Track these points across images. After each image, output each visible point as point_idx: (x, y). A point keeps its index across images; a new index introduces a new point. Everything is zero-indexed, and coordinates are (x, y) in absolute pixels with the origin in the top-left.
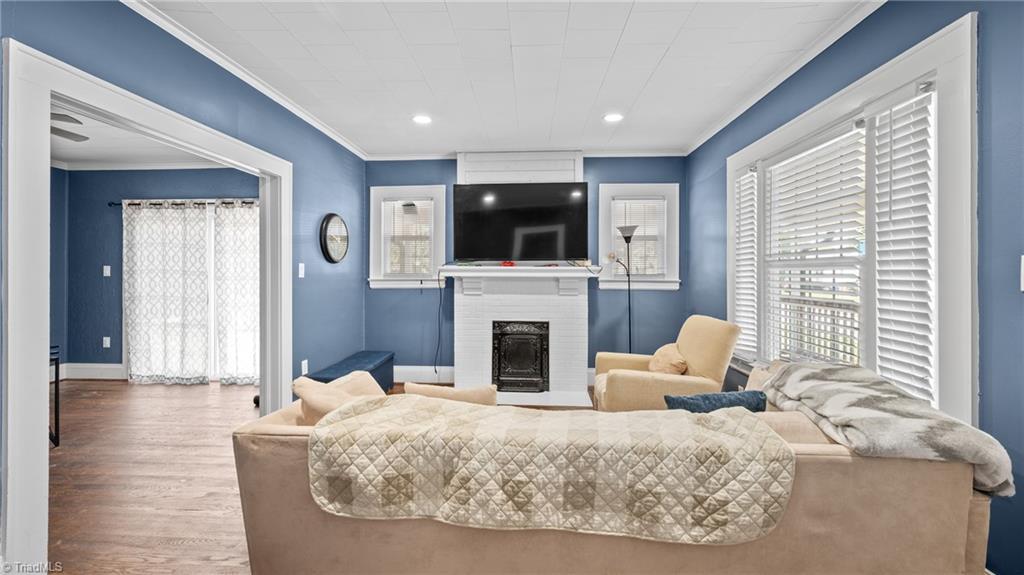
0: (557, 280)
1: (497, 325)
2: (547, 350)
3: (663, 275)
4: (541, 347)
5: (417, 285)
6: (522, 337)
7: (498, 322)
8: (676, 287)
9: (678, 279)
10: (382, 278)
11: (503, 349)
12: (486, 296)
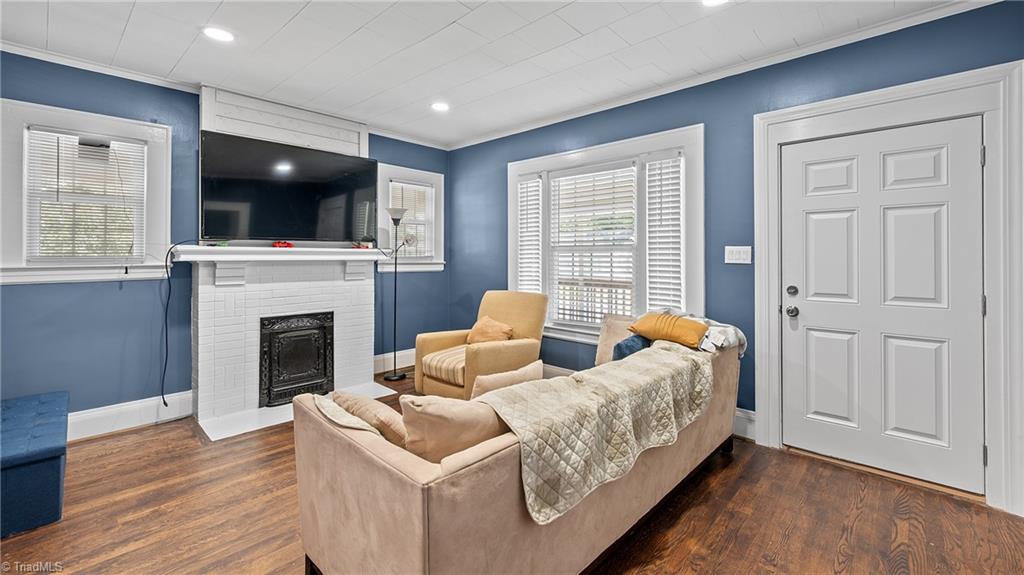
0: (344, 263)
1: (265, 323)
2: (332, 344)
3: (432, 257)
4: (325, 341)
5: (118, 275)
6: (303, 333)
7: (266, 319)
8: (442, 268)
9: (443, 261)
10: (24, 265)
11: (275, 351)
12: (249, 287)
